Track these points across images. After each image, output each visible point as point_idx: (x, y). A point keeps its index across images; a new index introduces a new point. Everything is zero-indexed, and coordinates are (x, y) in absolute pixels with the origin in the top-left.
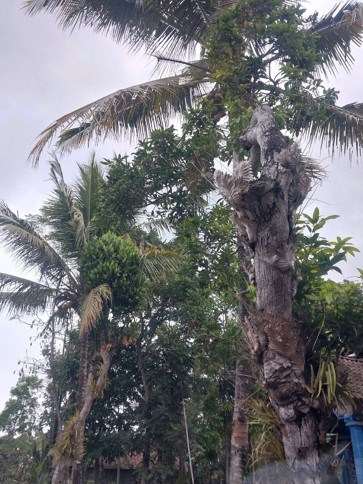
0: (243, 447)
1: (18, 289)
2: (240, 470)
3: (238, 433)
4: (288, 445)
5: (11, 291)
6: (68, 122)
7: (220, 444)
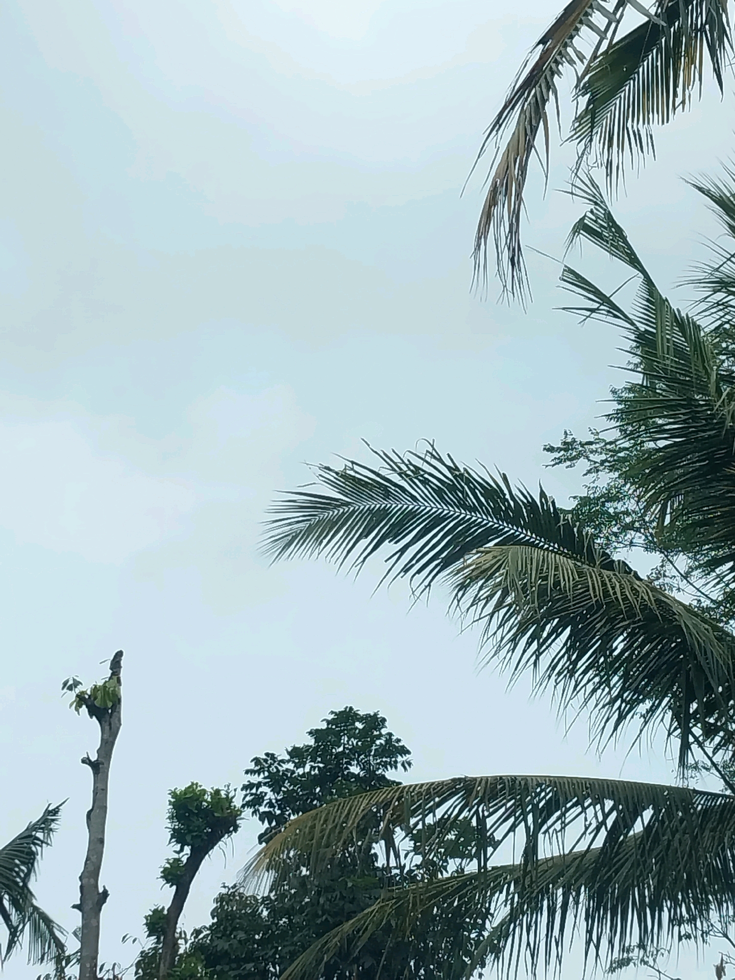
1: (603, 834)
5: (582, 847)
6: (592, 26)
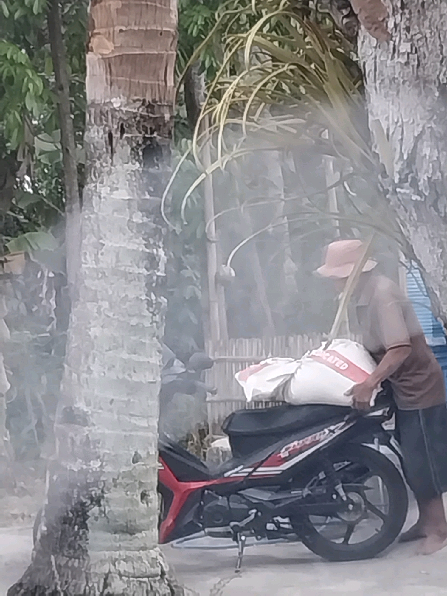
0: (150, 107)
2: (138, 218)
3: (120, 40)
4: (388, 72)
7: (30, 104)
